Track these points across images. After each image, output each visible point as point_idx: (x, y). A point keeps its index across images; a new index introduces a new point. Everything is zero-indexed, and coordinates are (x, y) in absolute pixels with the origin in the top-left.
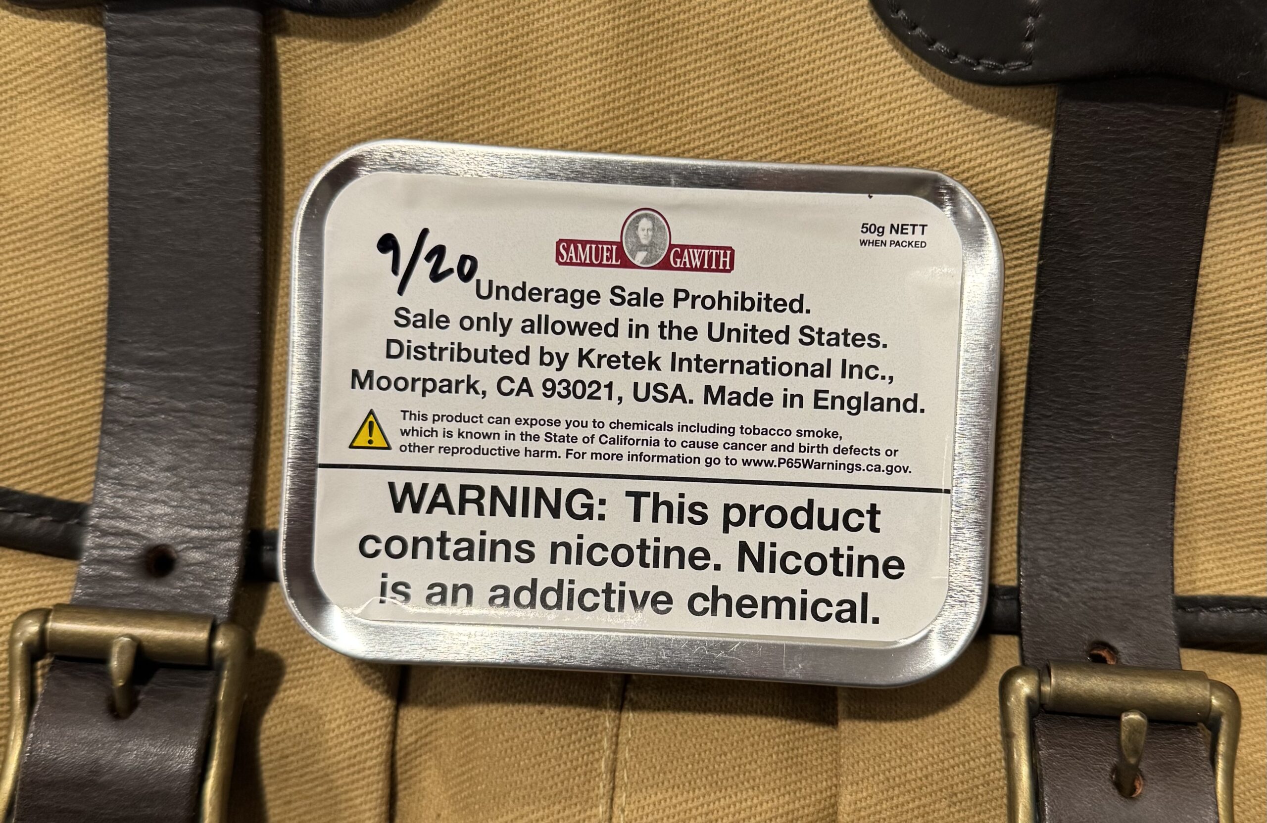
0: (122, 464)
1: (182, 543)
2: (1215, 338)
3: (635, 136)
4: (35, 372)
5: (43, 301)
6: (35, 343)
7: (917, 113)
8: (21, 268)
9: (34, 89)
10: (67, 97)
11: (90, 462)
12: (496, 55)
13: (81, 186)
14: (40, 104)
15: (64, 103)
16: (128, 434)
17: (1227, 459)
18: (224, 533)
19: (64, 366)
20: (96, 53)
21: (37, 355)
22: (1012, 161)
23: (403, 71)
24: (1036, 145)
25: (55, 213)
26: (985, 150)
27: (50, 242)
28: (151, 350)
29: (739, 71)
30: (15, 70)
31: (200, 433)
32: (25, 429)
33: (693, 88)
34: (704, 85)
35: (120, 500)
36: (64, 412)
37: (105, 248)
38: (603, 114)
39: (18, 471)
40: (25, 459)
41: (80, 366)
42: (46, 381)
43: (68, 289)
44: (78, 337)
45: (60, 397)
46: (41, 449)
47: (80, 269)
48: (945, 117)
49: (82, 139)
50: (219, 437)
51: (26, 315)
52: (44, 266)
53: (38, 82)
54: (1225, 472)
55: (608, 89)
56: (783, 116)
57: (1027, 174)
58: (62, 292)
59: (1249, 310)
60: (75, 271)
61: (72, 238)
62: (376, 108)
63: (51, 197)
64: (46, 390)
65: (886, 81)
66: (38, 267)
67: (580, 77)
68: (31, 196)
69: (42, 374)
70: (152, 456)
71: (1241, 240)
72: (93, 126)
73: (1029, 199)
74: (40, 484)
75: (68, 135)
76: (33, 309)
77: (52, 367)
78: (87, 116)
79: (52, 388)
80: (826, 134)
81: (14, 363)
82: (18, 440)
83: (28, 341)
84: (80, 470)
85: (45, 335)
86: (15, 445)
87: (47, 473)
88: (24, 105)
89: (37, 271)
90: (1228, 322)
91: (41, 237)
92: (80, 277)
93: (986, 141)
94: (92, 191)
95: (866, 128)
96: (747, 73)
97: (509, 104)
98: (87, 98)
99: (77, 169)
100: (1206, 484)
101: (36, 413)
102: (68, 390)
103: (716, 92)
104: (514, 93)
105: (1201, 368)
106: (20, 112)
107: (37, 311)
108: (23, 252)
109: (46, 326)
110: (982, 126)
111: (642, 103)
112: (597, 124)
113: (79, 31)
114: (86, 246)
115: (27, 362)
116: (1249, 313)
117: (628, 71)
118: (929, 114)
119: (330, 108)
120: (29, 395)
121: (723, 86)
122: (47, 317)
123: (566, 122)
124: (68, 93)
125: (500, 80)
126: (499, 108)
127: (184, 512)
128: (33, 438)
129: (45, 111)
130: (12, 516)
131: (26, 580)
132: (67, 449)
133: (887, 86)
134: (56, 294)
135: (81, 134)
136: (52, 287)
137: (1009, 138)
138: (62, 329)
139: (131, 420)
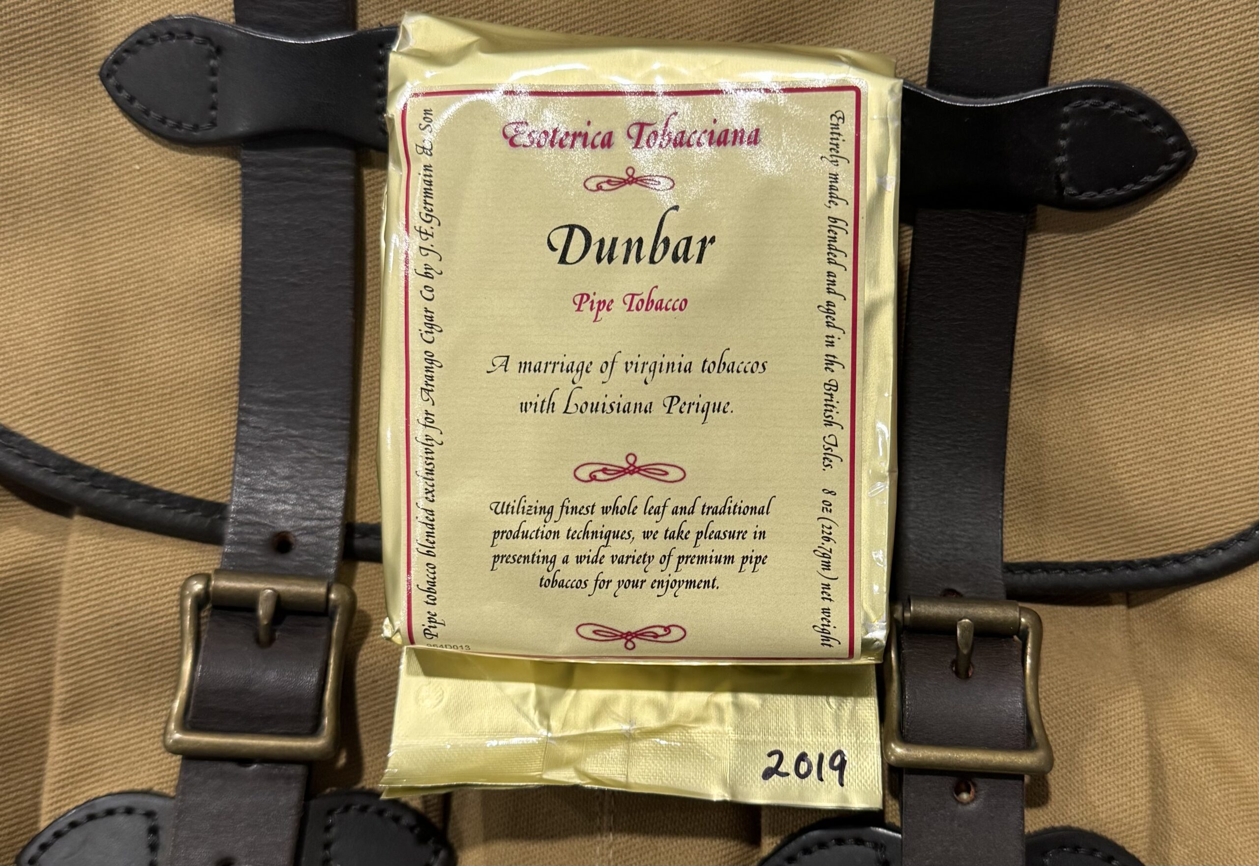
1: (298, 530)
4: (187, 408)
5: (192, 357)
6: (187, 387)
8: (175, 334)
9: (184, 204)
10: (210, 210)
11: (227, 474)
14: (189, 215)
16: (256, 453)
21: (188, 396)
25: (200, 294)
27: (195, 315)
28: (273, 392)
30: (170, 190)
31: (308, 452)
32: (182, 449)
35: (251, 500)
36: (208, 438)
37: (238, 318)
39: (177, 479)
40: (182, 470)
41: (218, 405)
42: (195, 415)
44: (218, 383)
45: (205, 426)
46: (192, 464)
47: (218, 334)
49: (220, 240)
50: (323, 455)
51: (179, 367)
52: (192, 332)
53: (188, 199)
58: (206, 351)
60: (214, 336)
61: (212, 312)
63: (197, 282)
64: (195, 421)
66: (187, 333)
68: (183, 281)
69: (191, 410)
70: (274, 468)
71: (1044, 308)
72: (229, 231)
74: (193, 489)
76: (185, 363)
77: (198, 405)
78: (224, 223)
79: (199, 420)
81: (171, 401)
82: (177, 456)
83: (181, 386)
84: (221, 479)
85: (194, 382)
86: (175, 460)
87: (197, 481)
88: (177, 216)
89: (188, 336)
90: (1036, 367)
91: (188, 311)
92: (218, 340)
94: (228, 278)
98: (224, 211)
101: (189, 437)
102: (210, 422)
105: (1020, 400)
106: (173, 220)
107: (188, 364)
108: (175, 322)
109: (194, 375)
113: (220, 163)
114: (222, 318)
115: (181, 401)
120: (183, 424)
122: (195, 368)
124: (211, 207)
127: (300, 509)
128: (187, 456)
129: (192, 220)
130: (173, 512)
131: (182, 559)
132: (211, 464)
134: (202, 352)
135: (220, 236)
138: (206, 378)
139: (258, 443)
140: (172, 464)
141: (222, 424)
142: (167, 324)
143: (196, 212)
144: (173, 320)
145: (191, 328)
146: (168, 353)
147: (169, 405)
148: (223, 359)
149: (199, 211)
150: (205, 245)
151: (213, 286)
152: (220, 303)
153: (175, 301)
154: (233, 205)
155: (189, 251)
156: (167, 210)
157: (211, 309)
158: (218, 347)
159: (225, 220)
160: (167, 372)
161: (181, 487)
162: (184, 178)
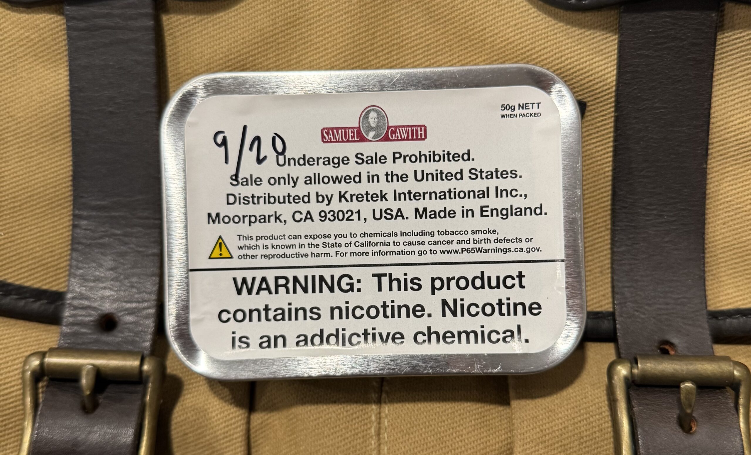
0: (85, 267)
1: (121, 311)
2: (725, 154)
3: (373, 60)
4: (34, 217)
5: (37, 176)
6: (33, 200)
7: (537, 33)
9: (26, 55)
10: (46, 58)
11: (65, 269)
12: (290, 17)
13: (55, 108)
15: (43, 62)
16: (87, 250)
17: (737, 226)
18: (146, 304)
19: (50, 213)
20: (61, 31)
21: (34, 207)
22: (595, 57)
23: (237, 31)
24: (609, 47)
25: (41, 125)
26: (579, 52)
27: (39, 142)
28: (99, 200)
29: (431, 17)
30: (15, 44)
31: (129, 248)
32: (29, 250)
33: (405, 29)
34: (411, 27)
35: (84, 288)
36: (51, 240)
38: (353, 48)
39: (26, 274)
40: (30, 267)
41: (59, 213)
42: (40, 222)
43: (50, 169)
44: (57, 196)
45: (48, 231)
46: (39, 262)
47: (57, 156)
48: (553, 35)
49: (55, 81)
50: (141, 249)
51: (27, 185)
52: (36, 156)
53: (29, 50)
54: (736, 234)
55: (355, 33)
56: (459, 41)
57: (605, 64)
58: (47, 170)
59: (743, 136)
60: (54, 158)
62: (222, 53)
63: (38, 116)
64: (40, 227)
65: (518, 16)
66: (33, 157)
67: (339, 27)
68: (27, 116)
69: (37, 218)
70: (102, 262)
71: (735, 94)
72: (61, 74)
73: (607, 79)
74: (39, 282)
75: (47, 80)
76: (31, 181)
77: (43, 214)
78: (57, 68)
79: (44, 226)
80: (484, 50)
84: (62, 273)
85: (39, 196)
87: (43, 275)
88: (21, 65)
89: (32, 159)
90: (731, 144)
91: (34, 139)
92: (57, 161)
93: (579, 47)
94: (62, 111)
95: (508, 44)
96: (436, 18)
97: (299, 46)
98: (57, 58)
99: (53, 99)
100: (725, 242)
102: (53, 227)
103: (419, 31)
104: (301, 39)
105: (717, 173)
106: (19, 69)
107: (33, 182)
108: (23, 148)
109: (39, 190)
110: (577, 38)
111: (376, 40)
112: (350, 54)
113: (50, 19)
114: (60, 143)
115: (29, 212)
116: (744, 138)
117: (367, 22)
118: (545, 33)
119: (196, 54)
120: (30, 230)
121: (422, 27)
122: (39, 185)
123: (333, 54)
124: (46, 55)
125: (293, 32)
126: (293, 49)
127: (122, 293)
129: (33, 67)
130: (24, 301)
131: (31, 338)
132: (54, 261)
133: (519, 18)
134: (44, 171)
135: (54, 79)
136: (41, 167)
137: (593, 44)
139: (89, 242)
140: (21, 263)
141: (62, 228)
142: (17, 150)
143: (35, 60)
144: (21, 147)
145: (35, 153)
146: (18, 173)
147: (19, 215)
148: (61, 176)
149: (37, 59)
150: (43, 86)
151: (50, 118)
152: (57, 131)
153: (22, 132)
154: (63, 52)
155: (32, 92)
156: (13, 61)
157: (51, 137)
158: (57, 166)
159: (58, 65)
160: (17, 189)
161: (30, 280)
162: (24, 33)
